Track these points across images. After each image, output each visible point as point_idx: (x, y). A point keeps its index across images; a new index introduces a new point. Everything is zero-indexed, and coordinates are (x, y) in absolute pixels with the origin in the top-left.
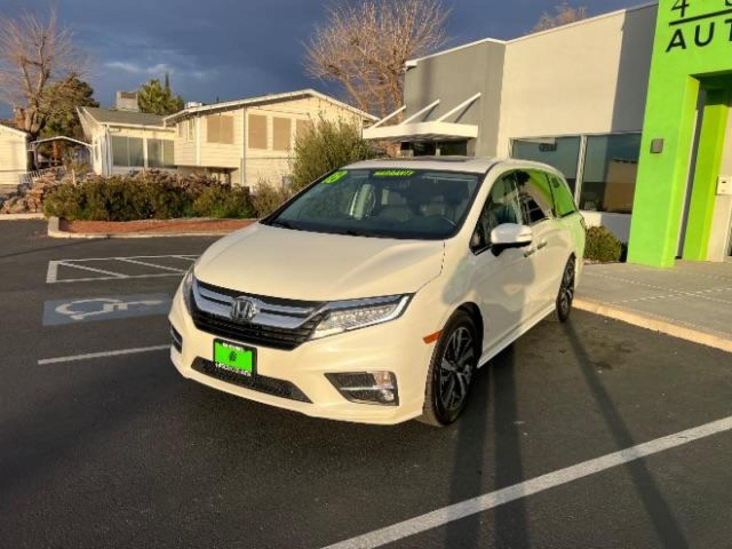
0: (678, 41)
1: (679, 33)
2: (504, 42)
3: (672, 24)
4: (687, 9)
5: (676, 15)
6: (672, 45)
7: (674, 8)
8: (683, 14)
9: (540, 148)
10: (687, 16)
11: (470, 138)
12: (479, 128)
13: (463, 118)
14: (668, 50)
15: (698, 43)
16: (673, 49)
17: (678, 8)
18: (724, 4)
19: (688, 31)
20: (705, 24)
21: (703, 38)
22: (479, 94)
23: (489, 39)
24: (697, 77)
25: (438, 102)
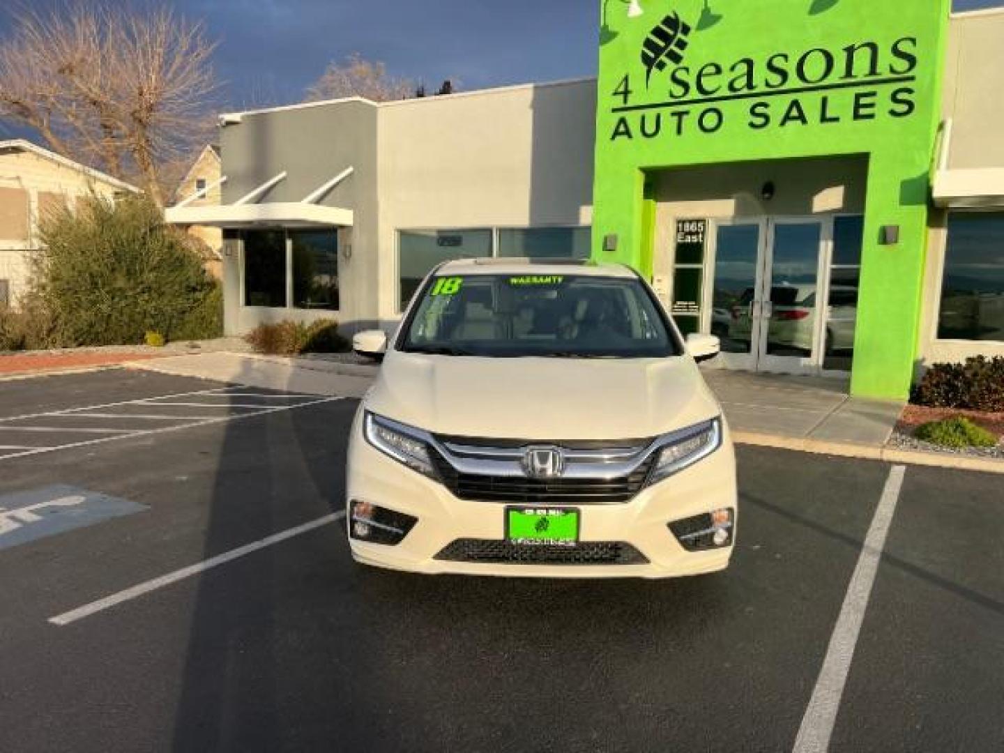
0: (622, 130)
1: (623, 121)
2: (375, 104)
3: (614, 110)
4: (630, 97)
5: (618, 102)
6: (616, 133)
7: (615, 94)
8: (625, 101)
9: (438, 242)
10: (630, 104)
11: (342, 227)
12: (354, 213)
13: (327, 199)
14: (613, 138)
15: (645, 134)
16: (618, 138)
17: (621, 93)
18: (668, 95)
19: (633, 119)
20: (651, 114)
21: (650, 128)
22: (350, 169)
23: (358, 98)
24: (644, 170)
25: (283, 174)
